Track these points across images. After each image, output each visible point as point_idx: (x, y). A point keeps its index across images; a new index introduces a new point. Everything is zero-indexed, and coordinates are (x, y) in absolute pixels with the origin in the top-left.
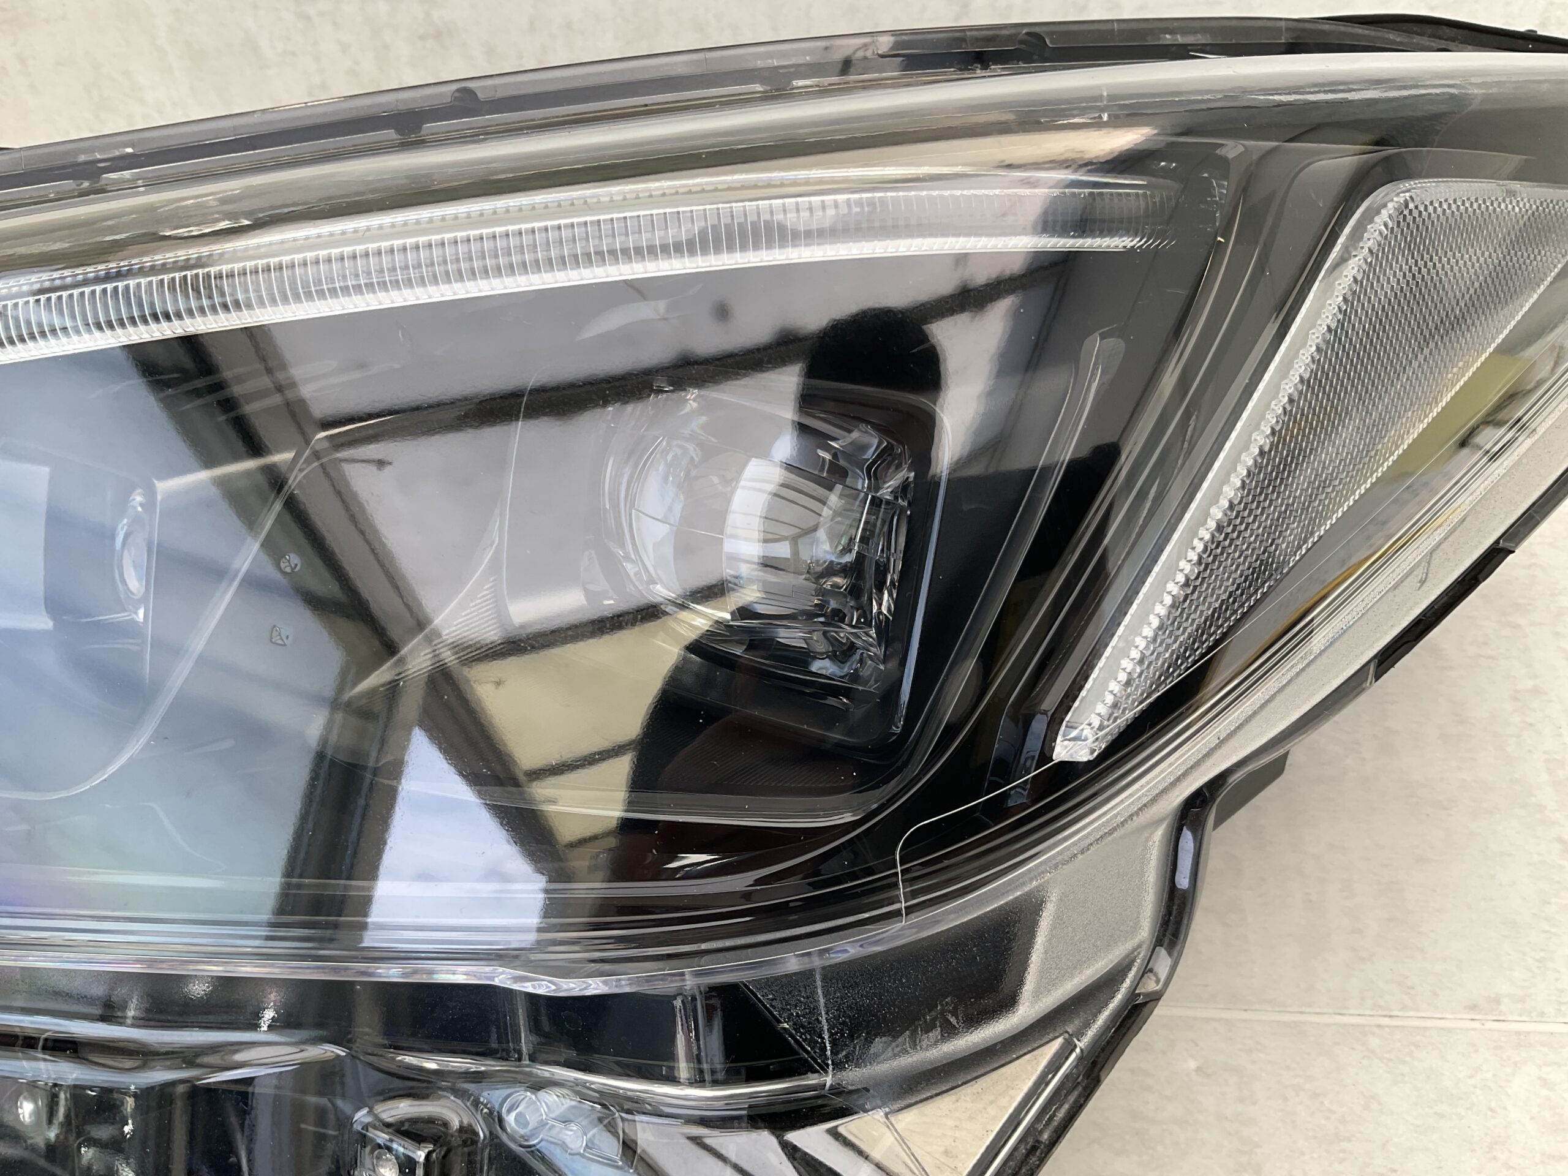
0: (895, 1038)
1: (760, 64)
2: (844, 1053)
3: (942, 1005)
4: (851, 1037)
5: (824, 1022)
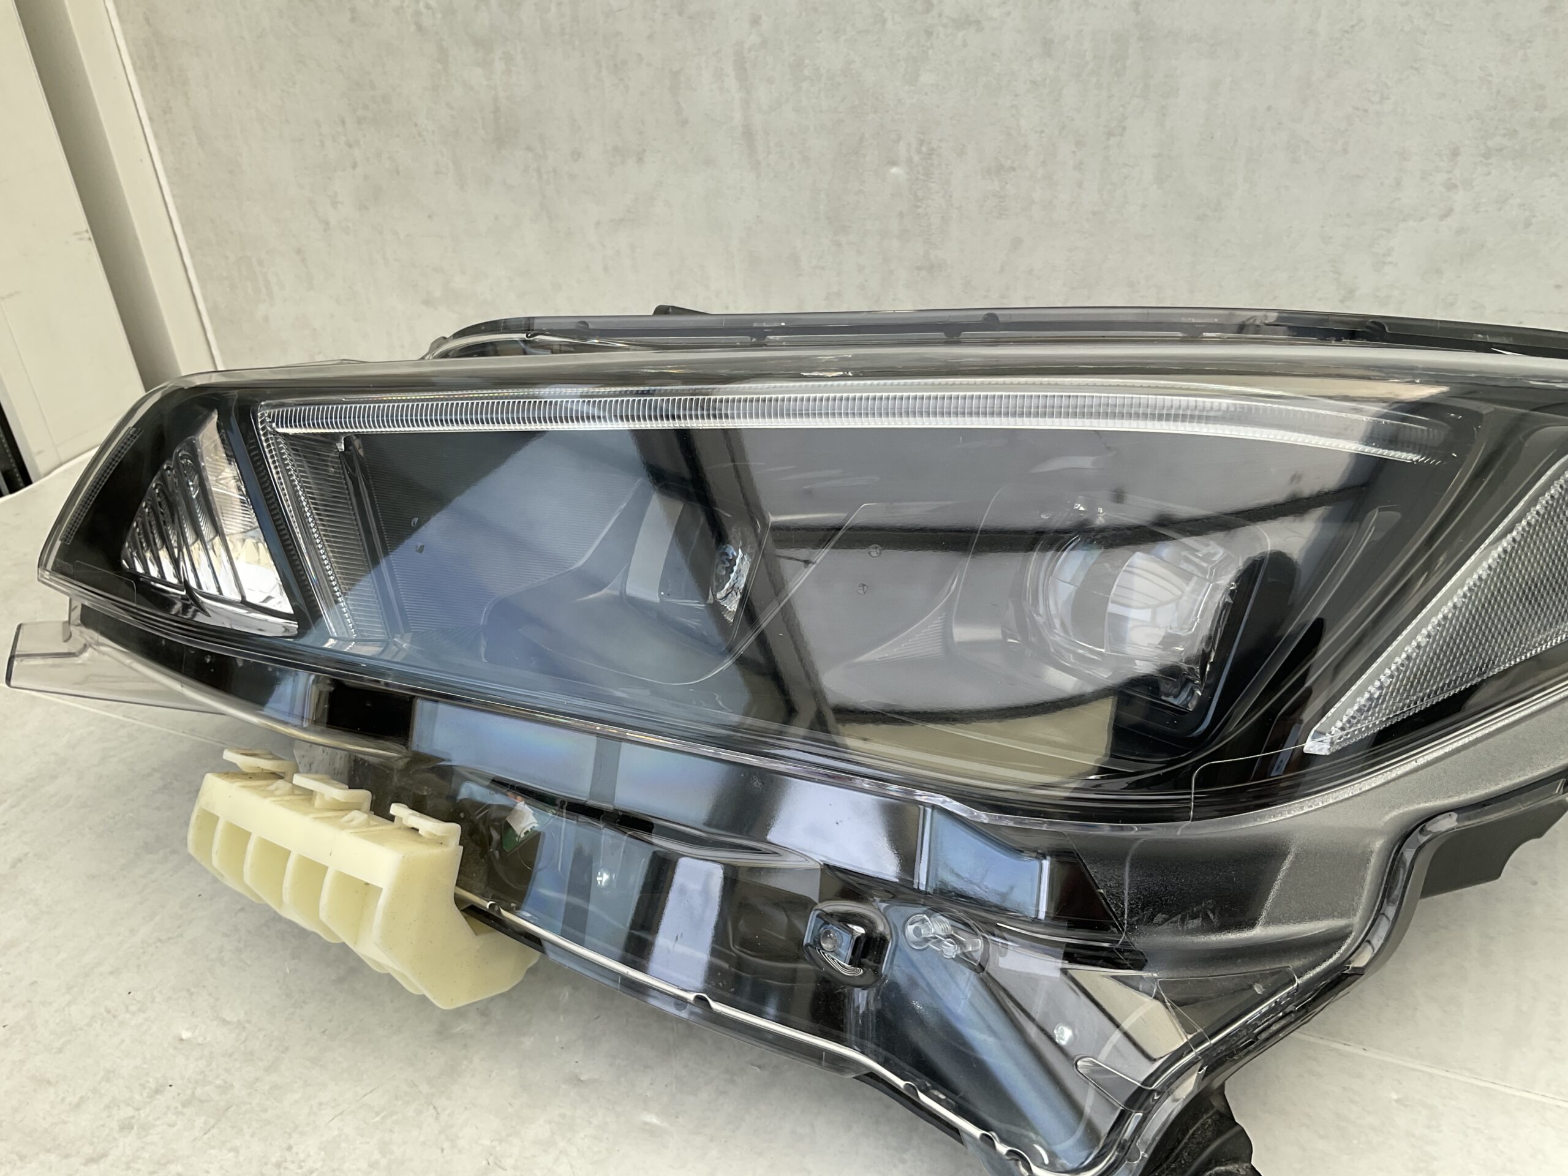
0: (1171, 917)
3: (1206, 903)
4: (1143, 909)
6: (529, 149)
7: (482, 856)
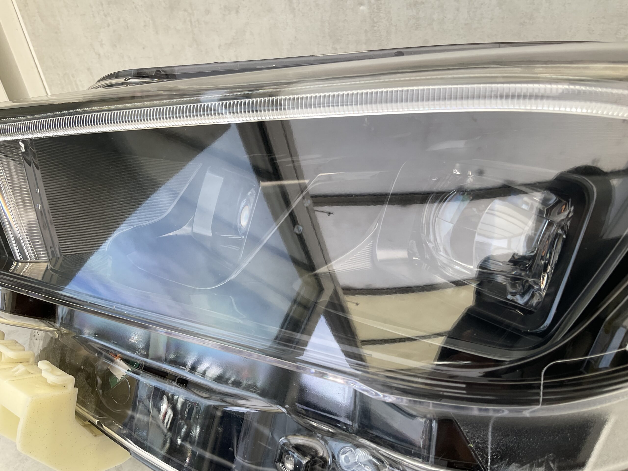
0: (522, 465)
2: (496, 466)
3: (548, 457)
4: (501, 459)
5: (489, 449)
6: (185, 10)
7: (93, 392)
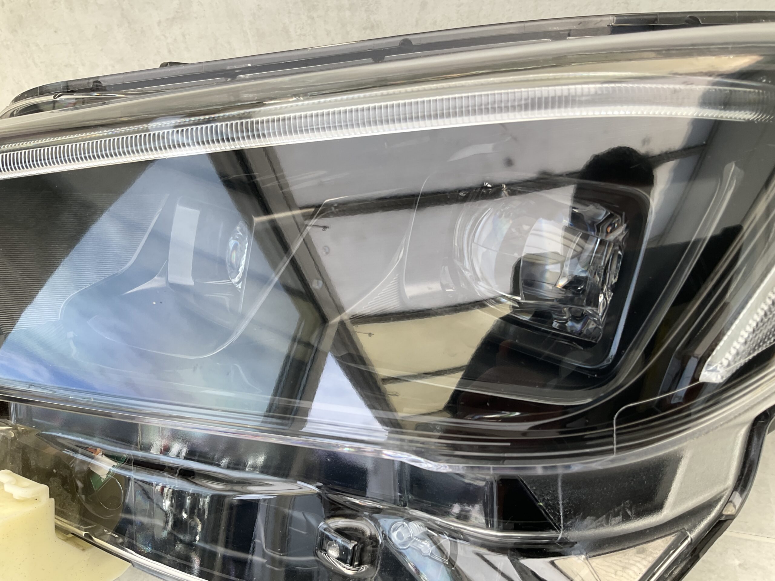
0: (598, 517)
1: (550, 29)
2: (570, 522)
3: (624, 504)
4: (575, 514)
5: (561, 505)
